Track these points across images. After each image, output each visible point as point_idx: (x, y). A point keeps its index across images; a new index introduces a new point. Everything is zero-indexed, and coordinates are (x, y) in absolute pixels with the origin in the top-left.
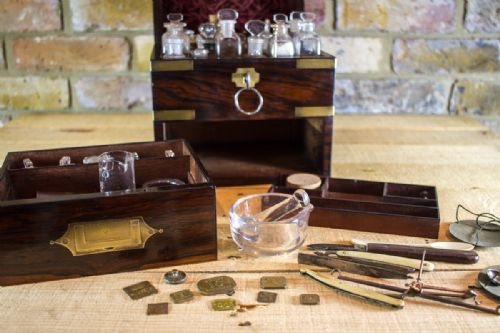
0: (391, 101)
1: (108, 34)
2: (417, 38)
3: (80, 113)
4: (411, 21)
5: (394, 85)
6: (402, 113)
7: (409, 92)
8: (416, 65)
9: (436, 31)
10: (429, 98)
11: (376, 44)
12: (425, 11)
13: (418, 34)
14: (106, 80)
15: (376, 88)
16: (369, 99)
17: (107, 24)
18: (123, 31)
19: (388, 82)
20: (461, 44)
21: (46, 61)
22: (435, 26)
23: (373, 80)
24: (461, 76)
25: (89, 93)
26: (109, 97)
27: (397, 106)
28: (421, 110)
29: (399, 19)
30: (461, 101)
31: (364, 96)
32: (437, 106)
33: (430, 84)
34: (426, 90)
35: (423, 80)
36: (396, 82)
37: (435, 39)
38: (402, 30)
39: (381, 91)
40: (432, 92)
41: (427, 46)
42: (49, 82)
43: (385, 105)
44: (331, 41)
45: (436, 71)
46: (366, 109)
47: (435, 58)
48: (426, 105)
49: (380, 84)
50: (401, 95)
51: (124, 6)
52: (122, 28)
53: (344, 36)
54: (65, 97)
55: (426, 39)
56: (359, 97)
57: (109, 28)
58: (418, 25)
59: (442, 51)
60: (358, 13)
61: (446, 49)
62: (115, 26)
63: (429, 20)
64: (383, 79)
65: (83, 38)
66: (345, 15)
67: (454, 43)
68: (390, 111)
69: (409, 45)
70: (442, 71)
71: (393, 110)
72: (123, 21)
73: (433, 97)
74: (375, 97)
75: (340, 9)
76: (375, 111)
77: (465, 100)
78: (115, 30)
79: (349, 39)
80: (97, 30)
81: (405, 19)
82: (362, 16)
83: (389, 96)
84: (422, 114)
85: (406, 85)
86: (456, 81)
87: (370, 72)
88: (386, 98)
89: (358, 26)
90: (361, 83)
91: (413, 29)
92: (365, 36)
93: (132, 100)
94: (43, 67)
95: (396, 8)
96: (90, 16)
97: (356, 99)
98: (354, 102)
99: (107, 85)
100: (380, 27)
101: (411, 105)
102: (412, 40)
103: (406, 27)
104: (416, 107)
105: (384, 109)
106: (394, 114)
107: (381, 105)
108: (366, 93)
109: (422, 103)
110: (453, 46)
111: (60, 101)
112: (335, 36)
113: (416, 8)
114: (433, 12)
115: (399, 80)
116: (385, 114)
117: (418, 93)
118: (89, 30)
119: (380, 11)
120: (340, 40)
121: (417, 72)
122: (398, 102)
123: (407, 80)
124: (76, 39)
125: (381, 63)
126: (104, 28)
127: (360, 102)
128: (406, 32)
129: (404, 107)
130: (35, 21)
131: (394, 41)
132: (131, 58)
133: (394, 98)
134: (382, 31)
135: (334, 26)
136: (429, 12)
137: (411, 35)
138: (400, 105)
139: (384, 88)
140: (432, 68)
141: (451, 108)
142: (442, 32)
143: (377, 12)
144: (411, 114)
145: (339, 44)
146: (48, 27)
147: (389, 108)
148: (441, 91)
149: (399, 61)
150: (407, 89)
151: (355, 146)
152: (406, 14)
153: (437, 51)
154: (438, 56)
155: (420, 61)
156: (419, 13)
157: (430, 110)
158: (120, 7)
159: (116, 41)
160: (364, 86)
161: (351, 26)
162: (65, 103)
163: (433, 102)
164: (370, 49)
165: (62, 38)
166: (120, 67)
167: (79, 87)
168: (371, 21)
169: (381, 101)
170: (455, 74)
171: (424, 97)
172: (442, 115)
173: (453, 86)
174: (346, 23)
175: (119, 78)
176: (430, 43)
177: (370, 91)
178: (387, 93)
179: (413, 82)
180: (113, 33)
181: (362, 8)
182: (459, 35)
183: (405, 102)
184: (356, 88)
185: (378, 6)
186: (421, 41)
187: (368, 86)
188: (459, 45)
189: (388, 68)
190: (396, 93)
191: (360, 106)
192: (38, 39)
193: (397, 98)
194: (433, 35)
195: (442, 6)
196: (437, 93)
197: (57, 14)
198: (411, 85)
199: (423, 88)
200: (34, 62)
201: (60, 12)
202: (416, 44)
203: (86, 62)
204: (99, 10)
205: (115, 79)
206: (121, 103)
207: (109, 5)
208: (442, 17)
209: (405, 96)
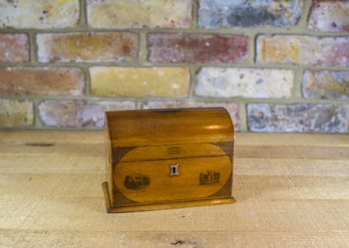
0: (301, 122)
1: (67, 65)
2: (323, 70)
3: (41, 130)
4: (318, 56)
5: (304, 109)
6: (311, 132)
7: (317, 115)
8: (323, 92)
9: (338, 64)
10: (333, 120)
11: (289, 75)
12: (329, 48)
13: (324, 66)
14: (64, 103)
15: (289, 111)
16: (283, 120)
17: (66, 58)
18: (79, 63)
19: (299, 105)
21: (15, 86)
22: (338, 59)
23: (287, 104)
25: (50, 114)
26: (67, 117)
27: (307, 125)
28: (327, 129)
29: (308, 54)
31: (279, 117)
32: (340, 126)
33: (334, 107)
34: (331, 113)
35: (328, 104)
36: (306, 106)
37: (338, 71)
38: (310, 63)
39: (293, 114)
40: (336, 114)
41: (331, 76)
42: (17, 103)
43: (297, 126)
44: (252, 72)
45: (339, 97)
46: (281, 129)
47: (338, 87)
48: (331, 125)
49: (293, 107)
50: (310, 117)
51: (81, 42)
52: (79, 60)
53: (262, 69)
54: (30, 117)
55: (330, 71)
56: (275, 119)
57: (68, 60)
58: (323, 59)
59: (344, 81)
60: (275, 49)
61: (347, 79)
62: (73, 59)
63: (333, 55)
64: (295, 104)
65: (46, 68)
66: (264, 51)
68: (301, 130)
69: (316, 76)
70: (344, 97)
71: (303, 129)
72: (79, 55)
73: (336, 118)
74: (288, 118)
75: (259, 46)
76: (288, 130)
78: (73, 62)
79: (266, 71)
80: (58, 61)
81: (313, 54)
82: (278, 52)
83: (300, 118)
84: (328, 133)
85: (315, 108)
87: (284, 98)
88: (297, 119)
89: (274, 60)
90: (277, 106)
91: (319, 62)
92: (280, 69)
93: (86, 119)
94: (13, 92)
95: (305, 45)
96: (53, 50)
97: (272, 120)
98: (270, 123)
99: (66, 107)
100: (293, 61)
101: (318, 125)
102: (319, 71)
103: (314, 61)
104: (322, 127)
105: (296, 128)
106: (304, 133)
107: (293, 125)
108: (281, 115)
109: (328, 124)
111: (26, 120)
112: (256, 68)
113: (323, 45)
114: (336, 49)
115: (309, 104)
116: (296, 132)
117: (324, 115)
118: (52, 62)
119: (292, 47)
120: (259, 71)
121: (323, 98)
122: (308, 123)
123: (315, 105)
124: (41, 69)
125: (293, 90)
126: (65, 60)
127: (276, 123)
128: (314, 65)
129: (312, 127)
130: (7, 54)
131: (304, 72)
132: (86, 85)
133: (304, 119)
134: (294, 64)
135: (255, 59)
136: (333, 49)
137: (318, 67)
138: (309, 125)
139: (296, 111)
140: (336, 95)
142: (344, 65)
143: (290, 48)
144: (318, 133)
145: (258, 74)
146: (18, 59)
147: (300, 128)
149: (308, 89)
150: (315, 112)
151: (275, 160)
152: (313, 50)
153: (340, 80)
154: (341, 85)
155: (326, 89)
156: (325, 49)
157: (334, 130)
158: (78, 43)
159: (73, 72)
160: (280, 109)
161: (268, 60)
162: (30, 123)
163: (337, 123)
164: (284, 79)
165: (30, 68)
166: (77, 93)
167: (42, 108)
168: (284, 56)
169: (293, 122)
171: (329, 119)
172: (344, 134)
174: (264, 57)
175: (75, 101)
176: (334, 74)
177: (284, 114)
178: (298, 116)
179: (320, 106)
180: (71, 64)
181: (277, 45)
183: (313, 122)
184: (273, 111)
185: (291, 43)
186: (326, 72)
187: (283, 109)
189: (299, 95)
190: (306, 115)
191: (276, 126)
192: (9, 69)
193: (307, 119)
194: (336, 68)
195: (344, 44)
196: (340, 116)
197: (26, 48)
198: (318, 109)
199: (328, 111)
200: (5, 87)
201: (28, 47)
202: (322, 75)
203: (47, 87)
204: (60, 46)
205: (72, 101)
206: (77, 122)
207: (69, 41)
208: (343, 52)
209: (313, 118)
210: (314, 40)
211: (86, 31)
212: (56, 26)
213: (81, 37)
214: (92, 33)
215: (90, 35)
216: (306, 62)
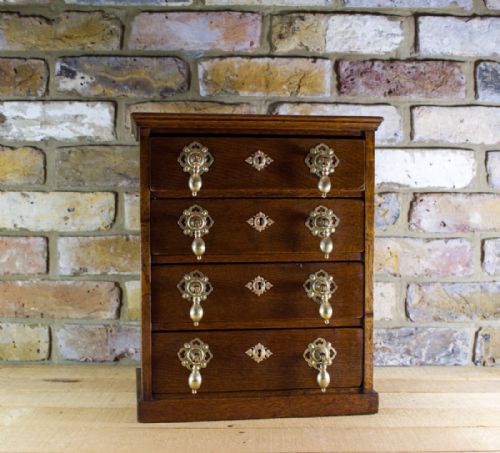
0: (408, 352)
1: (96, 278)
2: (433, 283)
3: (60, 365)
4: (425, 264)
6: (422, 364)
7: (429, 342)
8: (434, 311)
9: (453, 274)
10: (451, 348)
11: (388, 289)
12: (439, 253)
13: (434, 278)
14: (91, 328)
15: (391, 337)
17: (96, 269)
18: (113, 275)
19: (403, 329)
20: (481, 287)
21: (26, 306)
22: (451, 268)
23: (387, 329)
24: (485, 323)
25: (71, 343)
26: (94, 347)
27: (415, 356)
28: (443, 361)
30: (487, 351)
31: (378, 346)
32: (461, 356)
33: (451, 331)
34: (447, 339)
35: (443, 327)
36: (413, 330)
37: (453, 283)
38: (416, 274)
39: (397, 341)
40: (455, 341)
41: (444, 290)
42: (28, 328)
43: (402, 356)
45: (457, 317)
47: (454, 304)
48: (448, 356)
49: (396, 333)
50: (420, 345)
51: (115, 249)
52: (112, 272)
54: (44, 347)
55: (443, 283)
57: (99, 273)
58: (433, 268)
59: (461, 296)
61: (465, 294)
62: (104, 271)
63: (444, 263)
64: (398, 327)
65: (69, 283)
67: (474, 287)
68: (408, 363)
69: (425, 290)
70: (463, 318)
71: (410, 361)
72: (113, 265)
73: (455, 347)
74: (389, 346)
76: (391, 363)
77: (491, 349)
78: (104, 274)
80: (85, 273)
81: (419, 262)
83: (406, 346)
85: (425, 333)
86: (480, 329)
87: (383, 319)
88: (402, 348)
90: (375, 332)
91: (428, 273)
92: (376, 281)
93: (118, 352)
94: (22, 313)
95: (406, 250)
96: (78, 258)
99: (93, 334)
100: (392, 271)
101: (431, 356)
102: (428, 284)
103: (420, 271)
104: (437, 358)
105: (401, 360)
107: (397, 356)
108: (380, 343)
109: (443, 354)
110: (473, 290)
111: (38, 351)
113: (430, 250)
114: (448, 254)
115: (416, 329)
116: (403, 366)
117: (438, 342)
118: (75, 274)
119: (391, 254)
121: (436, 319)
122: (416, 353)
123: (424, 329)
124: (62, 283)
126: (92, 272)
127: (375, 354)
128: (420, 276)
129: (423, 359)
130: (17, 264)
131: (408, 286)
132: (121, 304)
133: (411, 349)
134: (394, 275)
136: (444, 254)
137: (427, 279)
139: (399, 337)
140: (452, 315)
141: (477, 359)
142: (460, 275)
143: (388, 255)
144: (434, 365)
146: (32, 270)
147: (407, 360)
148: (464, 341)
149: (414, 307)
150: (426, 338)
152: (419, 257)
153: (456, 295)
154: (458, 302)
155: (438, 306)
156: (433, 256)
157: (453, 361)
158: (112, 250)
159: (105, 287)
160: (378, 335)
162: (44, 355)
163: (456, 352)
164: (382, 294)
165: (46, 282)
166: (111, 314)
167: (61, 336)
169: (397, 352)
170: (478, 321)
173: (477, 334)
175: (106, 326)
176: (447, 287)
177: (384, 342)
179: (432, 330)
180: (103, 278)
182: (479, 279)
183: (424, 352)
185: (388, 249)
186: (437, 284)
187: (383, 335)
188: (480, 290)
189: (403, 315)
190: (414, 343)
192: (20, 283)
193: (416, 348)
194: (450, 279)
195: (457, 248)
196: (459, 343)
197: (43, 256)
198: (430, 333)
199: (443, 336)
200: (13, 307)
201: (46, 255)
202: (432, 288)
203: (70, 308)
204: (89, 253)
205: (102, 326)
206: (108, 354)
207: (99, 248)
208: (458, 259)
209: (424, 346)
210: (419, 244)
211: (122, 235)
212: (83, 229)
213: (116, 241)
214: (131, 237)
215: (128, 240)
216: (410, 273)
